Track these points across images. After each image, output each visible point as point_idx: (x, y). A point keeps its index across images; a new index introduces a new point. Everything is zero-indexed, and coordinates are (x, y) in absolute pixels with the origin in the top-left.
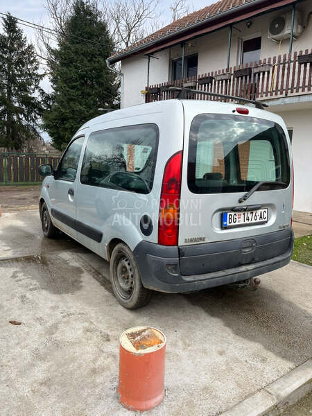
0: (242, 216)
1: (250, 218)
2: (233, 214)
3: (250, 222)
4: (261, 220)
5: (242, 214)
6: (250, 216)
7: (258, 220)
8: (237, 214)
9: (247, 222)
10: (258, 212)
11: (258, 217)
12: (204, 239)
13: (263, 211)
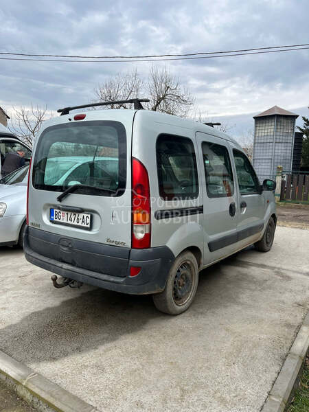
0: (66, 215)
1: (73, 219)
2: (58, 211)
3: (72, 223)
4: (83, 225)
5: (65, 213)
6: (73, 217)
7: (80, 224)
8: (61, 212)
9: (69, 222)
10: (81, 216)
11: (81, 221)
12: (39, 226)
13: (85, 215)
